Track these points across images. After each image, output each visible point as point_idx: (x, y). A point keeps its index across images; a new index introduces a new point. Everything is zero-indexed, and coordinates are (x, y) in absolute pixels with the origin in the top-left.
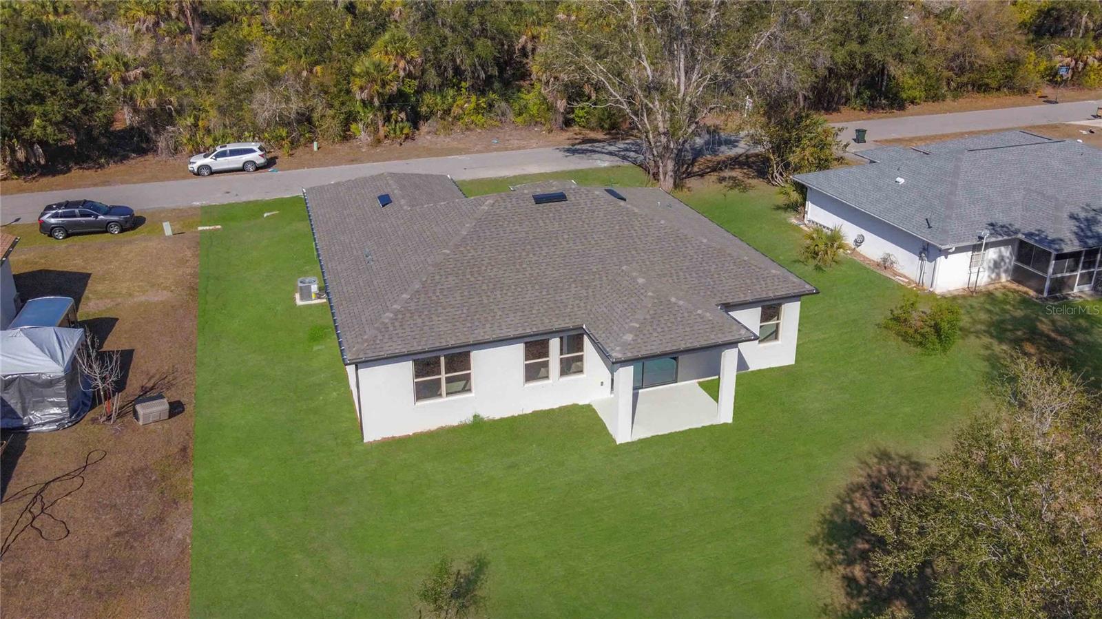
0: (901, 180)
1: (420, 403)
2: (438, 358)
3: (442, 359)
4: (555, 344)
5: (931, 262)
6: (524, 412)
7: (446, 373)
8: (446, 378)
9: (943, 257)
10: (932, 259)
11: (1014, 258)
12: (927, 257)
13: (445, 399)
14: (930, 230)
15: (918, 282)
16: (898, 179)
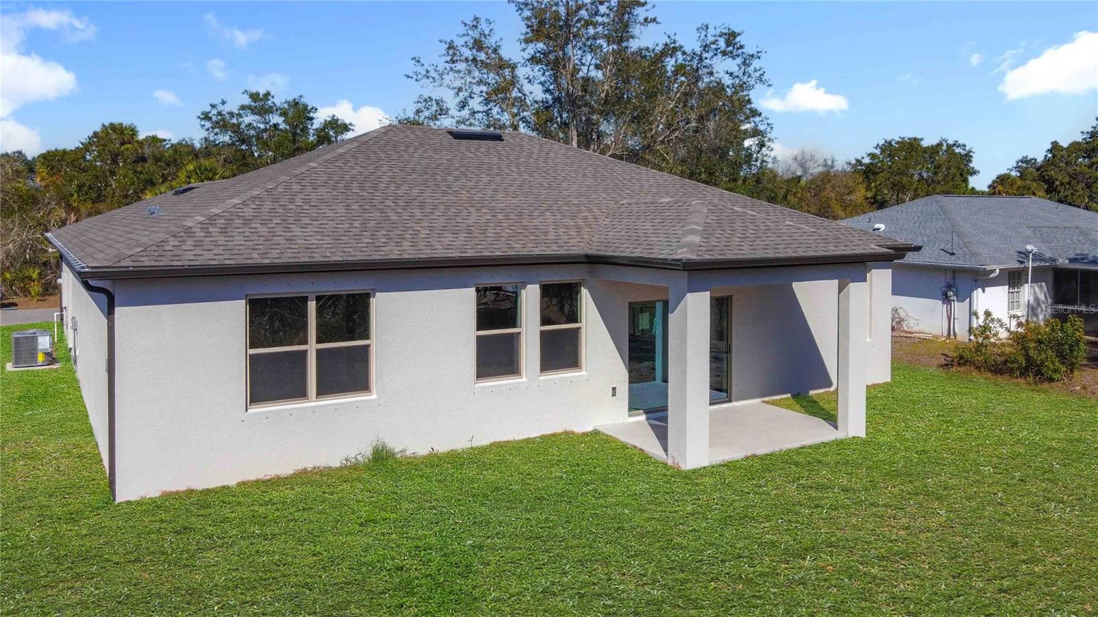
0: (882, 227)
1: (256, 410)
2: (305, 300)
3: (312, 306)
4: (530, 299)
5: (963, 301)
6: (475, 444)
7: (319, 341)
8: (319, 352)
9: (980, 290)
10: (965, 295)
11: (1050, 301)
12: (956, 295)
13: (313, 404)
14: (954, 257)
15: (945, 333)
16: (877, 226)
